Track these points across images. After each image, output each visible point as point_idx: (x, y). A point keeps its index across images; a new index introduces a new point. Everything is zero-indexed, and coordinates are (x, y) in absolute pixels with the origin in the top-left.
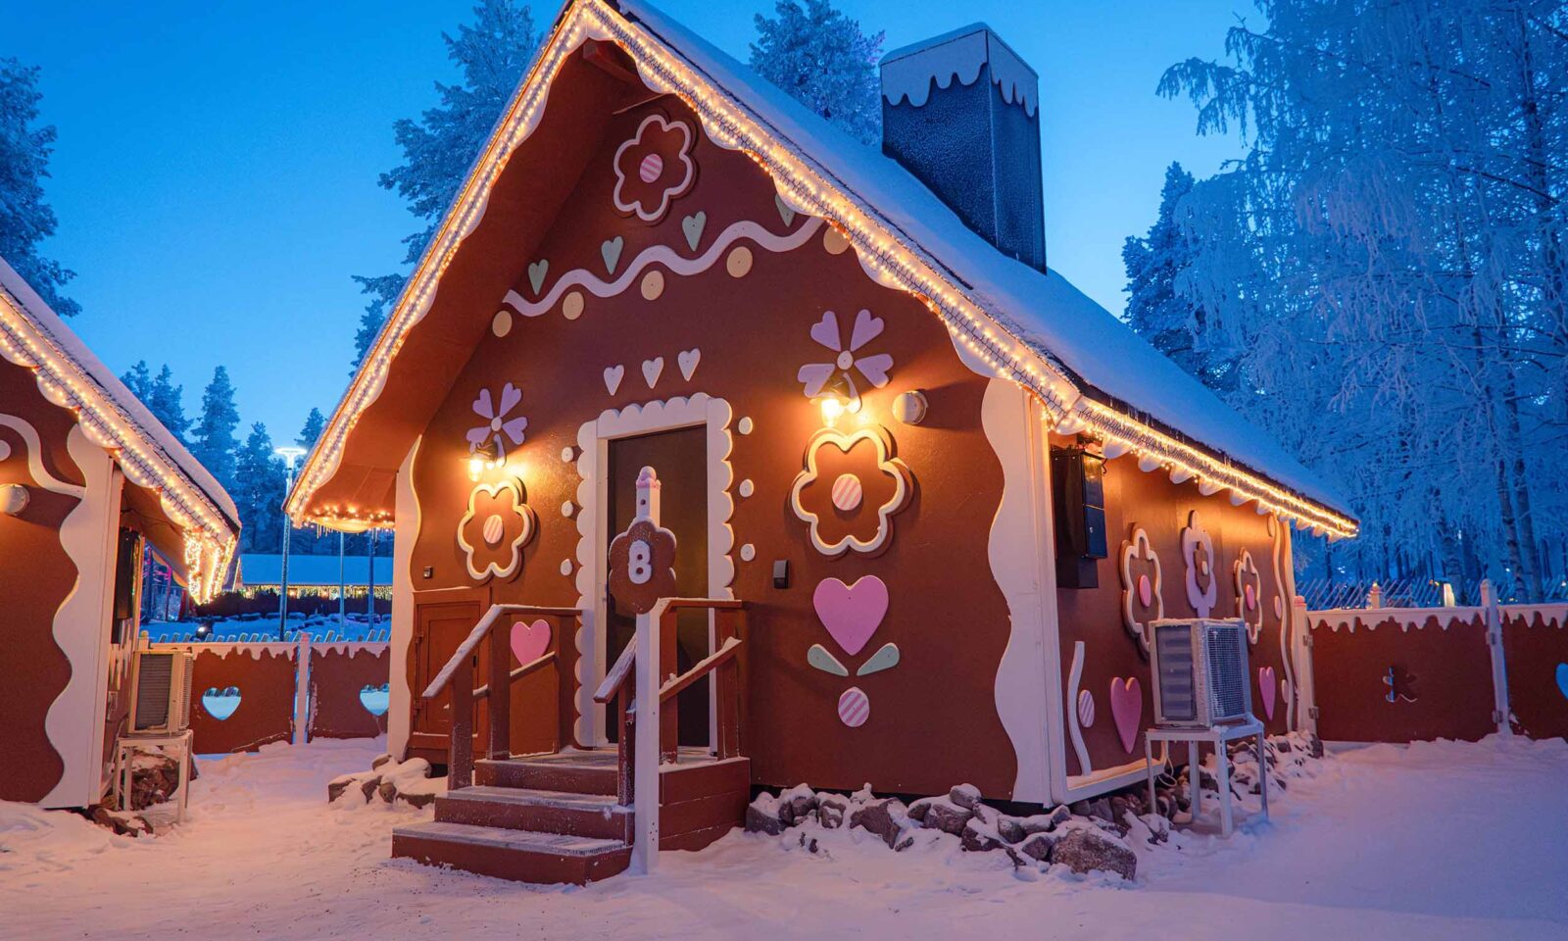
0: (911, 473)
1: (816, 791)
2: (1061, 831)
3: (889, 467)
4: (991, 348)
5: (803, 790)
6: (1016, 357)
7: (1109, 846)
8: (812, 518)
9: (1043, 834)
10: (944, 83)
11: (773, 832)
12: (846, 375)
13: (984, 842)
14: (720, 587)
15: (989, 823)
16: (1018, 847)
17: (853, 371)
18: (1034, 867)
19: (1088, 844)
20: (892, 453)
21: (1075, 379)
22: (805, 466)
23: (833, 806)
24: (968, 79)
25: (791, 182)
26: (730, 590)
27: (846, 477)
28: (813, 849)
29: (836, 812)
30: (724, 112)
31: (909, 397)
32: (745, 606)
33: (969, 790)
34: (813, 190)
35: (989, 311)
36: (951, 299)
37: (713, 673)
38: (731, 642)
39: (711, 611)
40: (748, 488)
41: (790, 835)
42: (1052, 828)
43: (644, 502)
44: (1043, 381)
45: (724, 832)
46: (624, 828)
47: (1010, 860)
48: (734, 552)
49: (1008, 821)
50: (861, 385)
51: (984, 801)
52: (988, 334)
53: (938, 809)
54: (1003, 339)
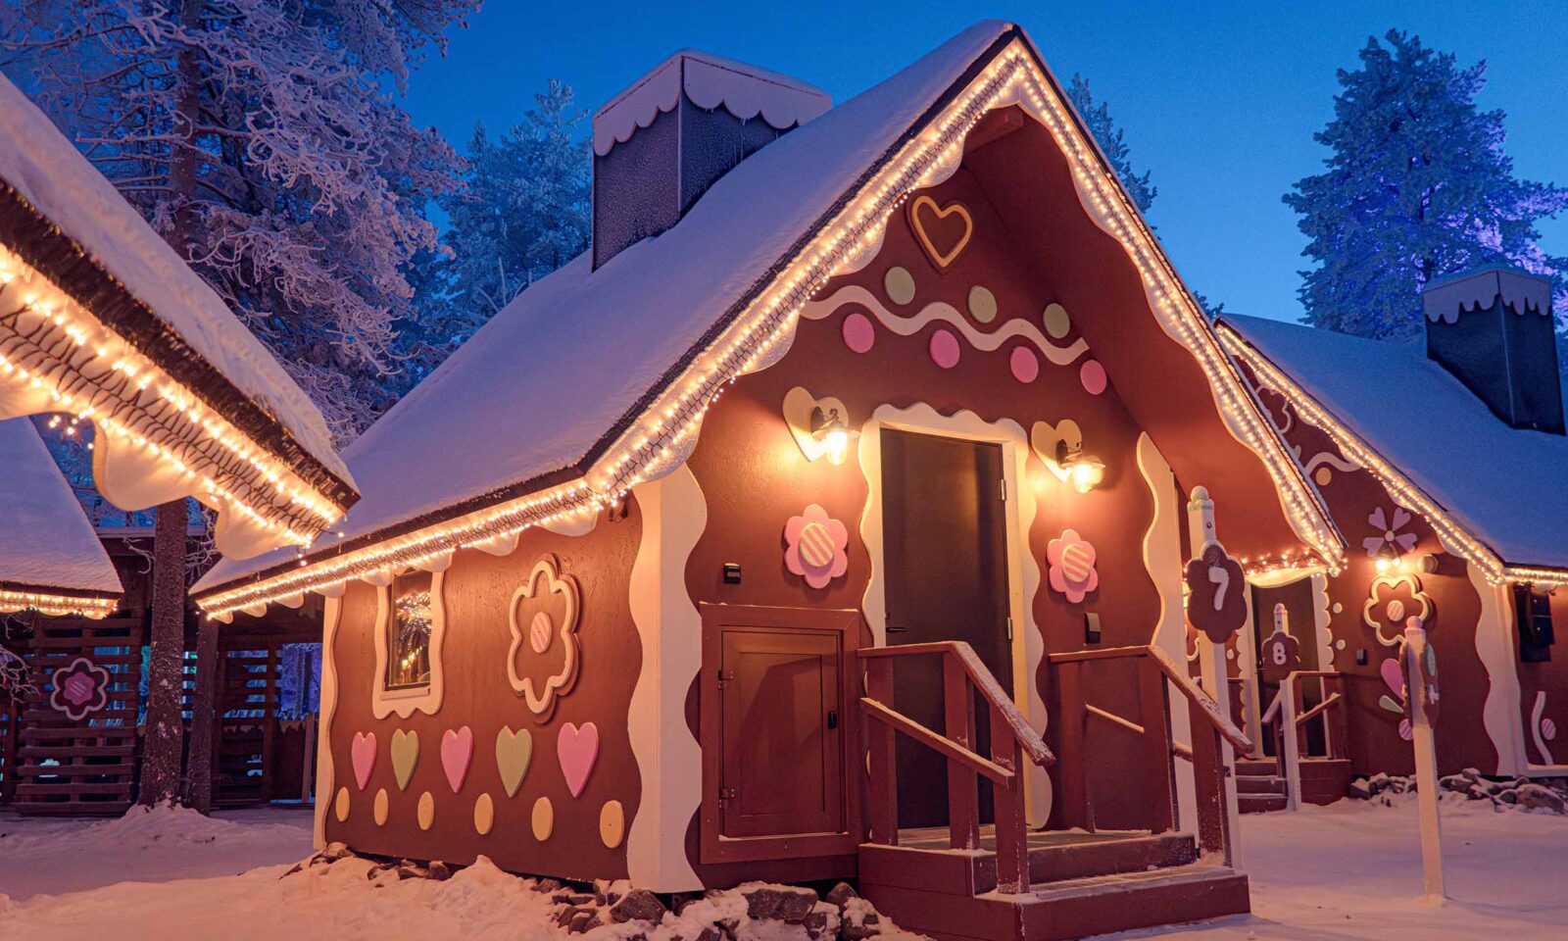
0: (1431, 600)
1: (1389, 776)
2: (1521, 788)
3: (1418, 596)
4: (1458, 542)
5: (1383, 776)
6: (1471, 547)
7: (1545, 794)
8: (1377, 625)
9: (1510, 790)
10: (1469, 308)
11: (1366, 798)
12: (1391, 545)
13: (1479, 795)
14: (1326, 665)
15: (1484, 786)
16: (1497, 797)
17: (1395, 542)
18: (1505, 806)
19: (1534, 794)
20: (1420, 588)
21: (1501, 559)
22: (1371, 596)
23: (1398, 782)
24: (1486, 304)
25: (1349, 448)
26: (1332, 666)
27: (1394, 602)
28: (1389, 804)
29: (1400, 785)
30: (1308, 405)
31: (1426, 559)
32: (1342, 675)
33: (1474, 771)
34: (1361, 453)
35: (1457, 523)
36: (1437, 516)
37: (1325, 712)
38: (1334, 696)
39: (1322, 678)
40: (1338, 608)
41: (1376, 799)
42: (1516, 787)
43: (1279, 622)
44: (1485, 560)
45: (1339, 799)
46: (1283, 788)
47: (1492, 803)
48: (1333, 645)
49: (1491, 785)
50: (1401, 551)
51: (1482, 776)
52: (1457, 535)
53: (1456, 781)
54: (1464, 537)
